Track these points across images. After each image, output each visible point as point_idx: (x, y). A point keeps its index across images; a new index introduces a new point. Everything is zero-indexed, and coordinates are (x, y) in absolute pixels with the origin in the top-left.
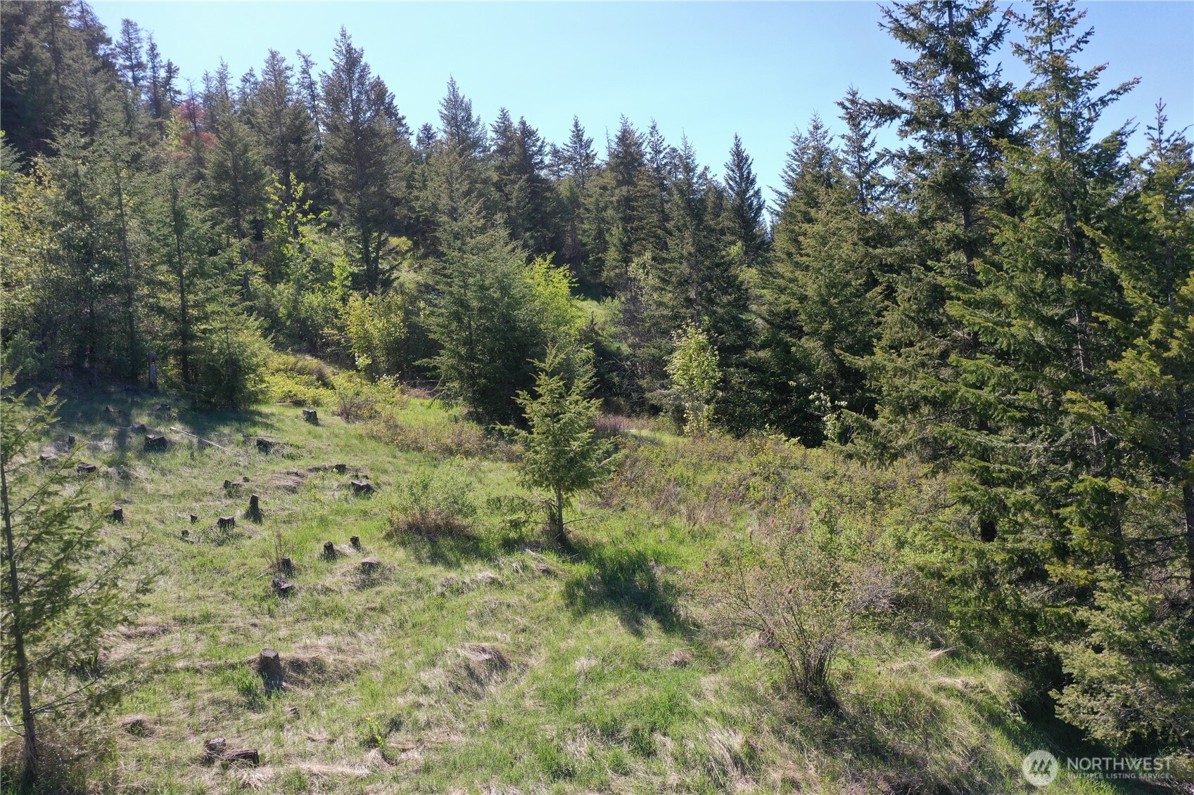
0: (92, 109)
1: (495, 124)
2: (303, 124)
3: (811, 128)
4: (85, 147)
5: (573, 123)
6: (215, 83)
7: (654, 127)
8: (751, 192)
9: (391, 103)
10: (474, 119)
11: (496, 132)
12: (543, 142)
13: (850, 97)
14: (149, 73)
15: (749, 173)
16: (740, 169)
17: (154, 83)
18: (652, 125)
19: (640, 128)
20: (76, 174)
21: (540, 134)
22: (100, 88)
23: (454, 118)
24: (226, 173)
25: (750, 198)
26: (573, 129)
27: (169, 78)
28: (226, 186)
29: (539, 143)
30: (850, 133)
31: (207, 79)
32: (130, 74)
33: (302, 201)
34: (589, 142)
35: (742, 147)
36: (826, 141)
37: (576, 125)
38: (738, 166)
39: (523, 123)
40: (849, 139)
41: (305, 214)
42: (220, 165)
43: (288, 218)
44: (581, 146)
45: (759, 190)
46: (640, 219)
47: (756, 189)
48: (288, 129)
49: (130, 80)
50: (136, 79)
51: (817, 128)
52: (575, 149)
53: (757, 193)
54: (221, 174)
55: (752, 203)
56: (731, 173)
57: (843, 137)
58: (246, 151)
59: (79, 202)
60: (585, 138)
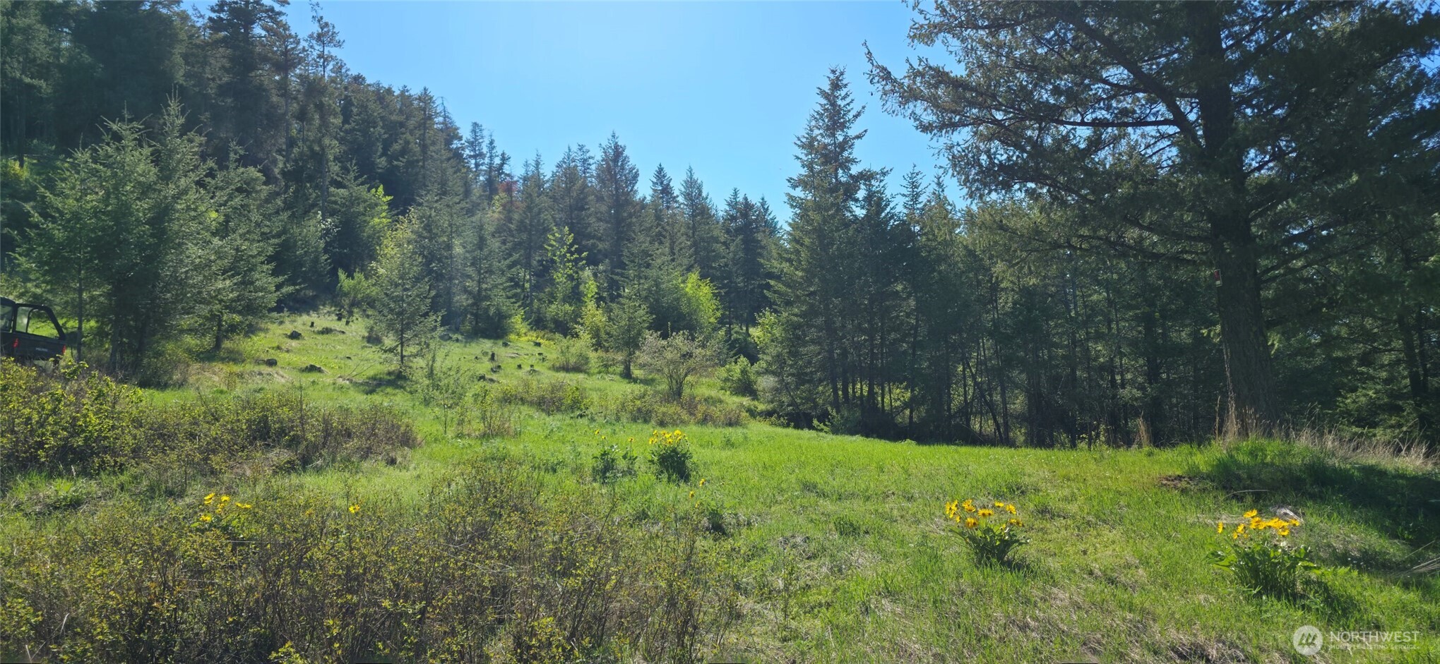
0: (443, 184)
2: (585, 198)
4: (437, 201)
6: (532, 168)
9: (668, 185)
10: (704, 194)
14: (487, 160)
17: (490, 168)
20: (430, 216)
22: (450, 171)
24: (525, 227)
27: (502, 164)
28: (524, 236)
31: (526, 165)
32: (473, 161)
33: (571, 245)
39: (746, 199)
41: (572, 254)
42: (522, 222)
43: (560, 256)
49: (473, 166)
50: (477, 165)
54: (522, 227)
58: (539, 213)
59: (430, 231)
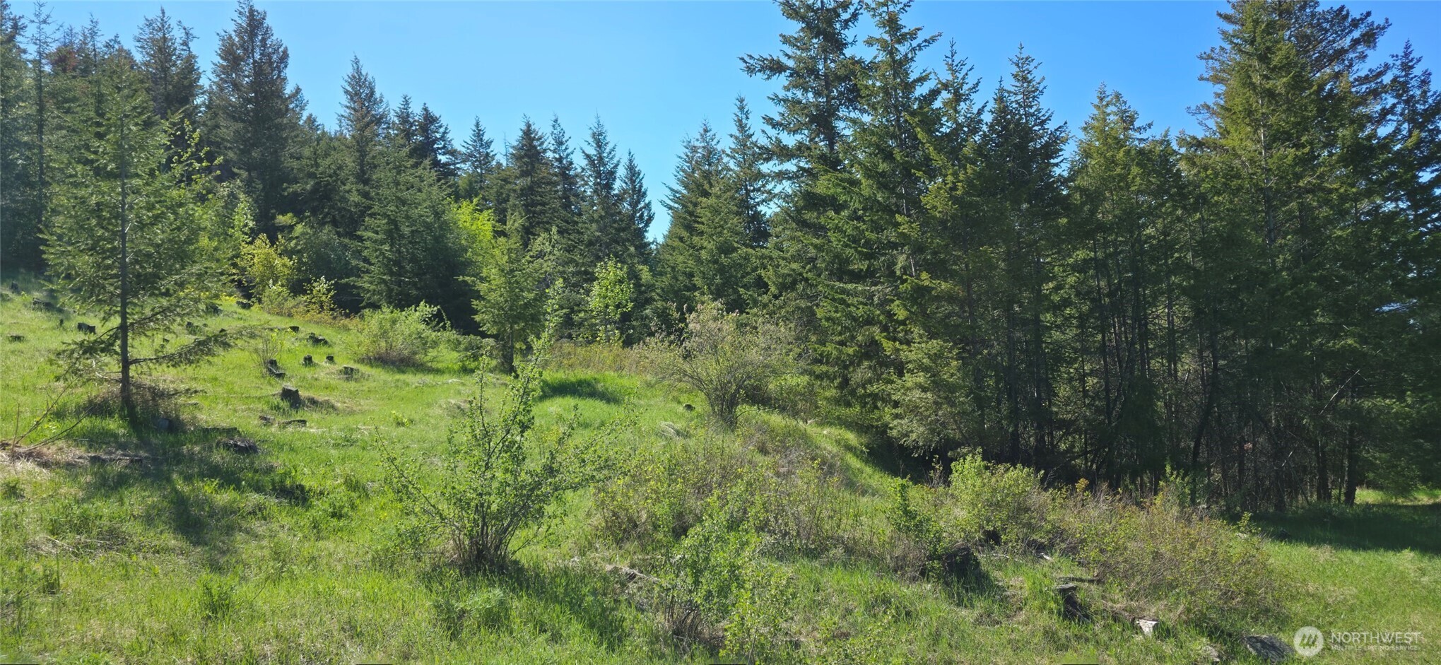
1: (398, 110)
3: (702, 132)
5: (474, 122)
7: (556, 121)
8: (642, 204)
11: (398, 117)
12: (446, 128)
13: (738, 103)
15: (641, 186)
16: (633, 182)
18: (554, 118)
19: (543, 128)
21: (443, 121)
23: (358, 94)
25: (641, 209)
26: (475, 128)
29: (442, 130)
30: (738, 134)
34: (488, 144)
35: (635, 162)
36: (714, 143)
37: (477, 125)
38: (631, 179)
39: (426, 110)
40: (737, 138)
44: (482, 145)
45: (650, 203)
46: (543, 204)
47: (647, 202)
48: (174, 87)
51: (706, 131)
52: (475, 147)
53: (648, 206)
55: (642, 214)
56: (624, 185)
57: (731, 136)
60: (485, 138)
